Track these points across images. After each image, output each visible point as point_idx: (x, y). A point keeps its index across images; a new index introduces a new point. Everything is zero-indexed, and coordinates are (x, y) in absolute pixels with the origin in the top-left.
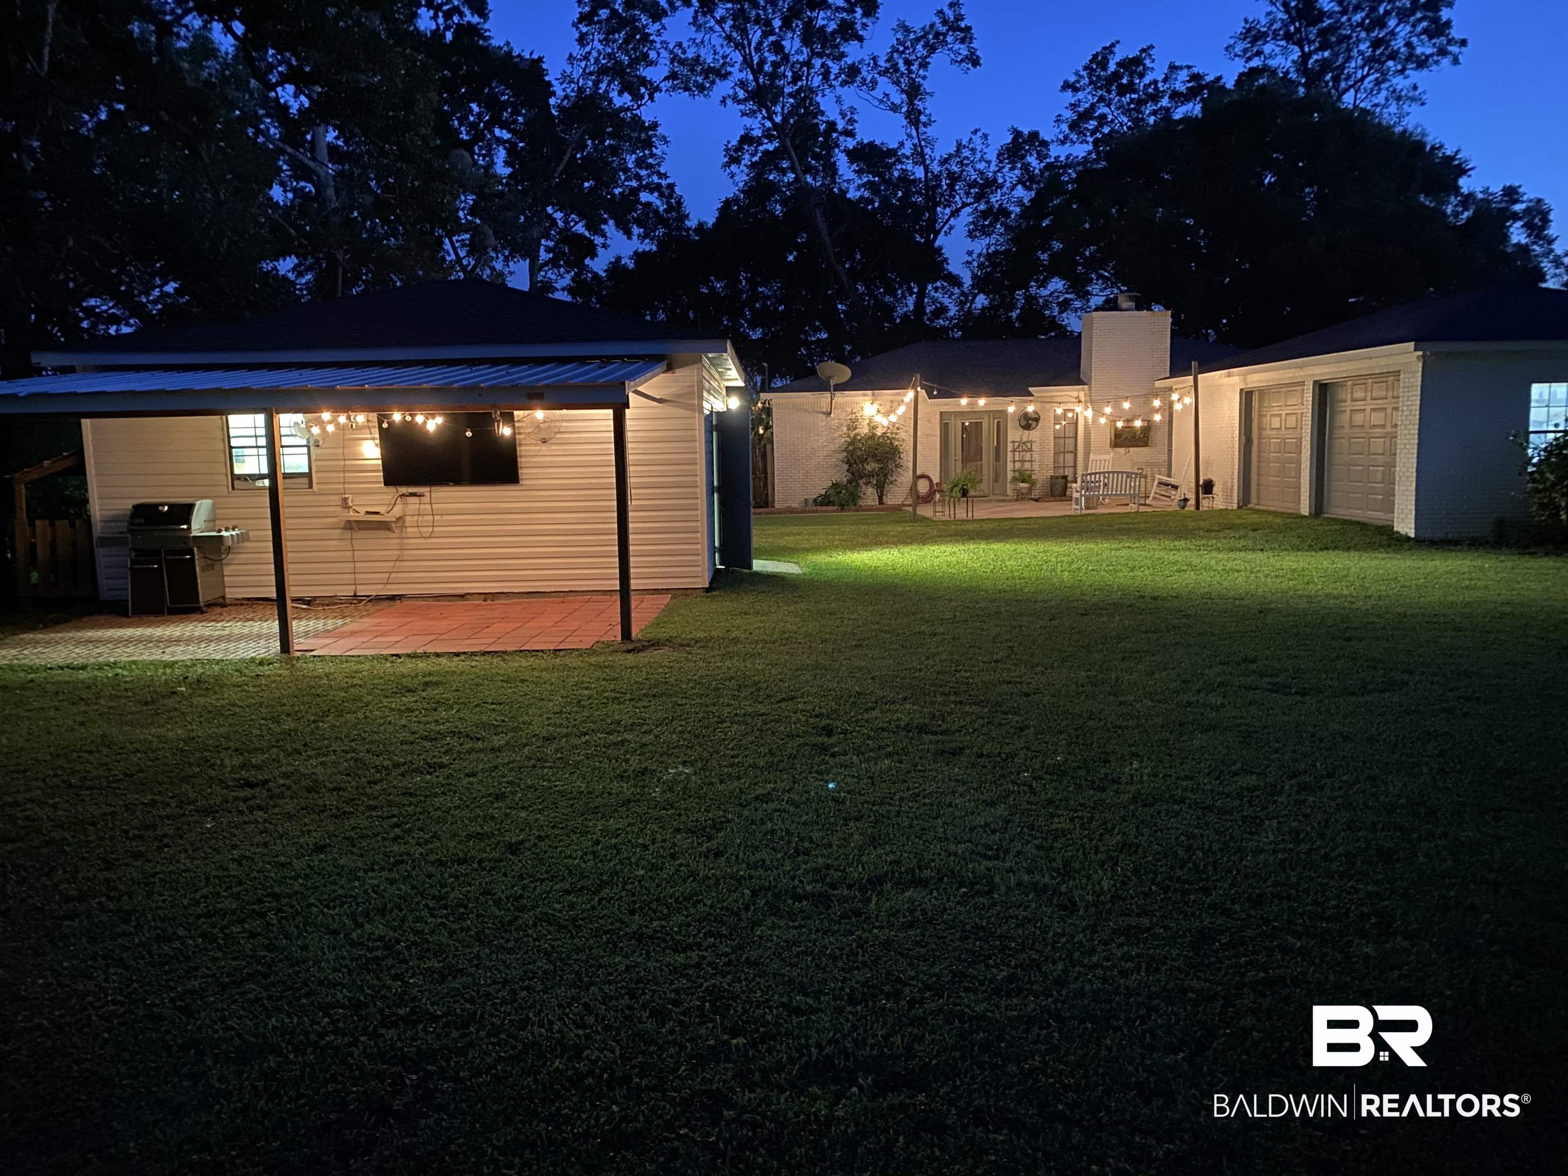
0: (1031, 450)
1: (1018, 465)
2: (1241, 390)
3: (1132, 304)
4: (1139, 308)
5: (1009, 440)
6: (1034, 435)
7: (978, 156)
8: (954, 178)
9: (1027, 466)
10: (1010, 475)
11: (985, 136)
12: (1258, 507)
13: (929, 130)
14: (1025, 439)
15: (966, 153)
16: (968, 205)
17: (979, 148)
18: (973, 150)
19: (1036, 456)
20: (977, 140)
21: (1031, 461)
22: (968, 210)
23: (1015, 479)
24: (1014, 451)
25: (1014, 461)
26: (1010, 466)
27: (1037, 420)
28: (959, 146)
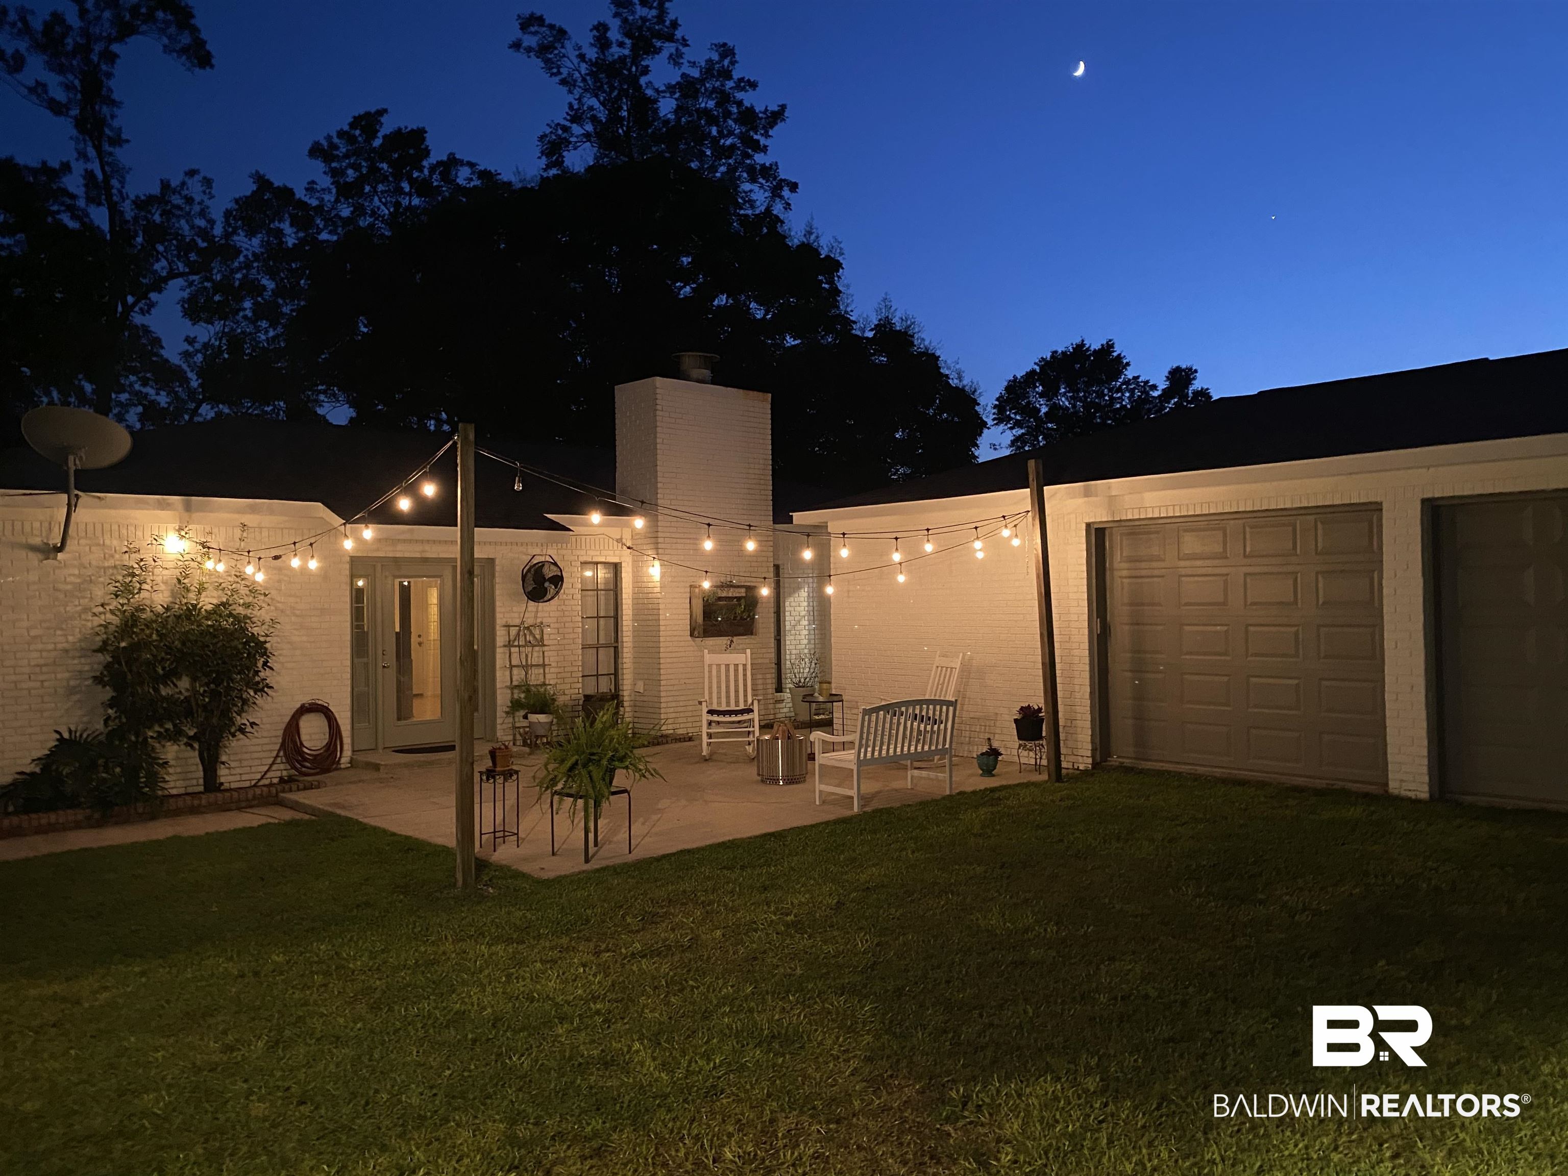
0: (541, 643)
1: (519, 675)
2: (1088, 525)
3: (706, 373)
4: (714, 382)
5: (500, 620)
6: (546, 611)
7: (197, 208)
8: (157, 234)
9: (535, 677)
10: (503, 699)
11: (208, 182)
12: (1148, 765)
13: (117, 151)
14: (529, 621)
15: (177, 200)
16: (181, 275)
17: (198, 199)
18: (189, 200)
19: (551, 657)
20: (195, 188)
21: (544, 666)
22: (180, 282)
23: (516, 705)
24: (509, 645)
25: (512, 667)
26: (502, 678)
27: (558, 580)
28: (165, 185)
